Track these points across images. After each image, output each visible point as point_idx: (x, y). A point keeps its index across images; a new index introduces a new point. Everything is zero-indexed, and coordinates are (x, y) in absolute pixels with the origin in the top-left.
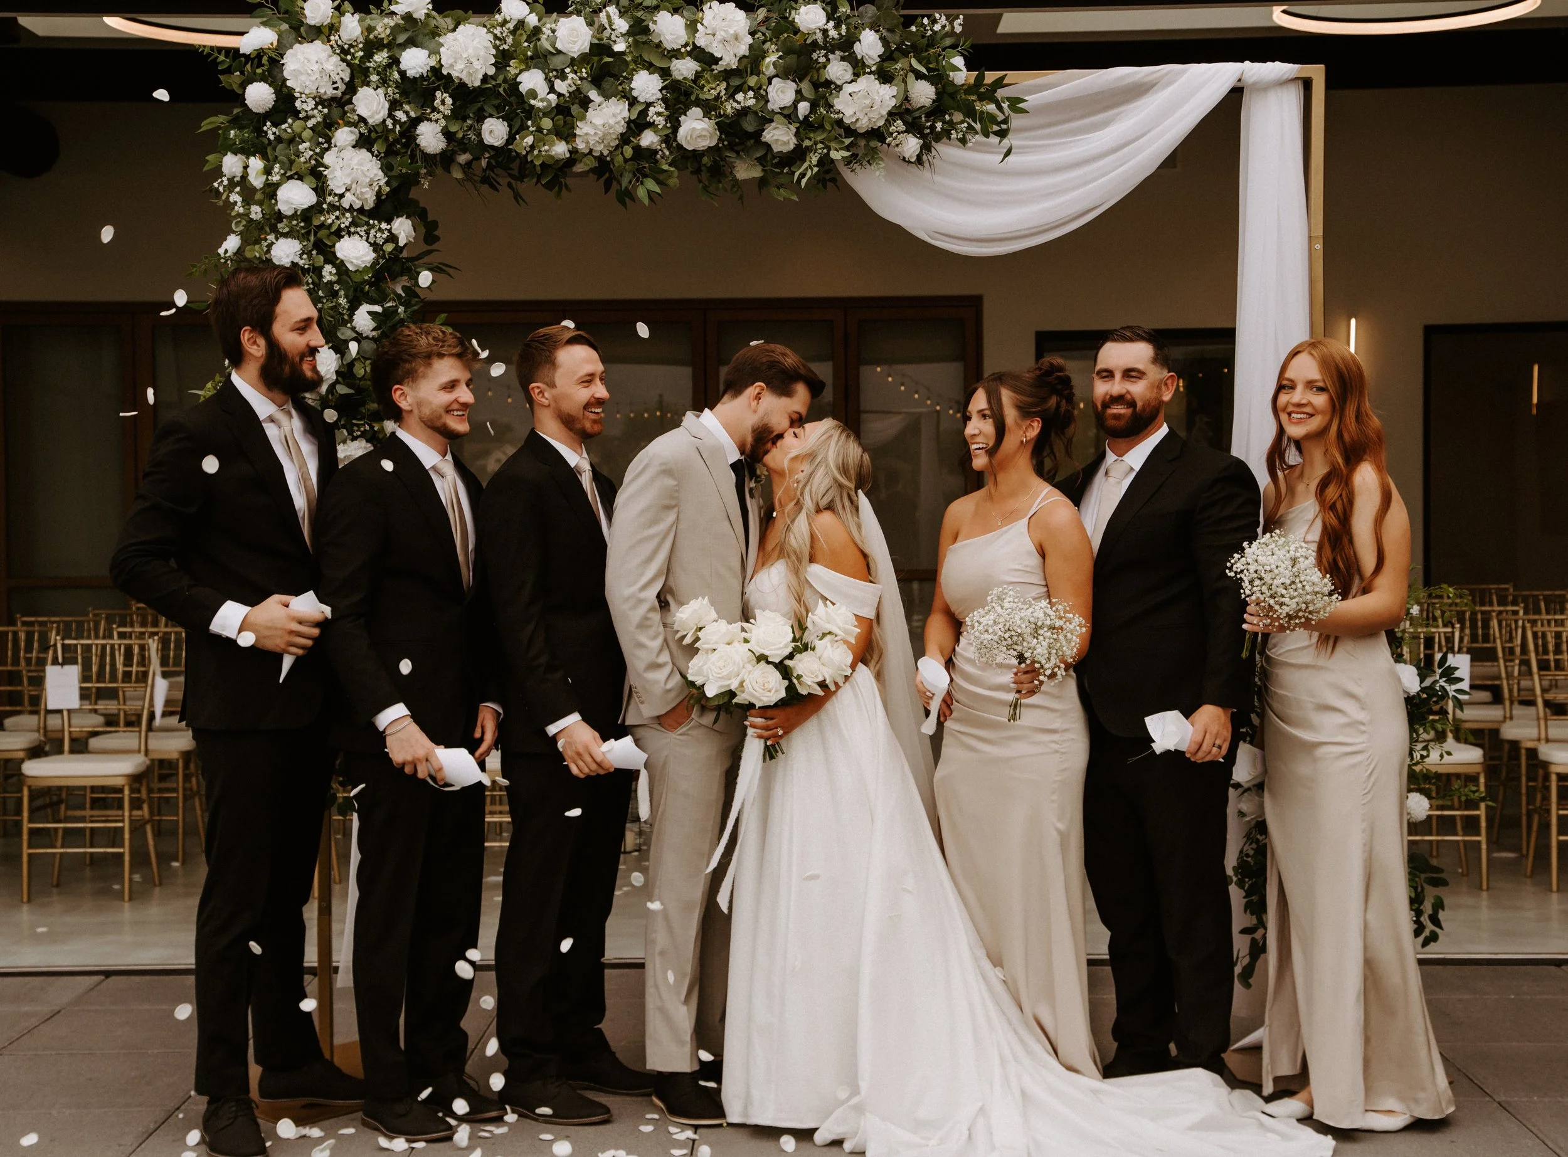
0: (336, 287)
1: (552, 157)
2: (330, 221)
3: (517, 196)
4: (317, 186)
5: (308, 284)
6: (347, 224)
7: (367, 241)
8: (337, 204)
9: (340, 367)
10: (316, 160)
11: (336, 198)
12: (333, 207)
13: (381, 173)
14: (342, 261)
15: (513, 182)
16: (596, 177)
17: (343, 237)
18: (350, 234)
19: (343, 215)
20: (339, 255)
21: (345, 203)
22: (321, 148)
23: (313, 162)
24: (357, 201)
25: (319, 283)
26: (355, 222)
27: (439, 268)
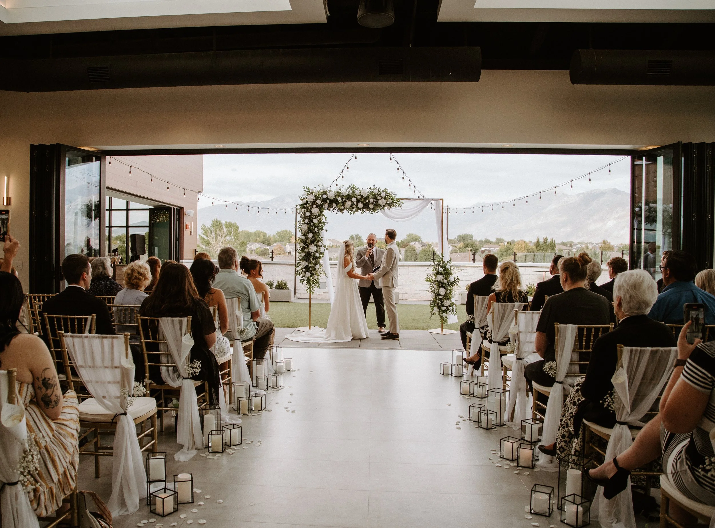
1: (342, 208)
2: (312, 217)
3: (337, 213)
4: (311, 212)
8: (313, 215)
9: (313, 236)
10: (310, 209)
13: (319, 211)
16: (347, 211)
24: (316, 214)
25: (311, 225)
26: (316, 217)
27: (327, 223)
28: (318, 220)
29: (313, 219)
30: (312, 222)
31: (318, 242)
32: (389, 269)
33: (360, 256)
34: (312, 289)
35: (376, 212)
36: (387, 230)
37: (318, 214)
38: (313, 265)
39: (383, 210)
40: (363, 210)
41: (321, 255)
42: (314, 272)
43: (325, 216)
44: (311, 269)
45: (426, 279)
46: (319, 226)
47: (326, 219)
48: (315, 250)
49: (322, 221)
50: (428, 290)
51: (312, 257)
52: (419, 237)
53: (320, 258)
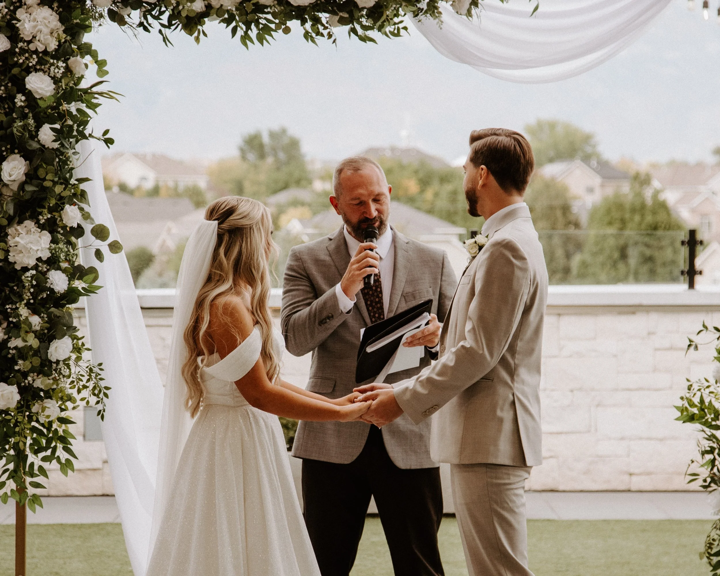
0: (27, 110)
1: (193, 10)
2: (21, 61)
3: (165, 39)
4: (12, 34)
5: (5, 109)
6: (34, 63)
7: (49, 75)
8: (26, 48)
9: (29, 171)
10: (10, 15)
11: (26, 44)
12: (23, 51)
13: (59, 24)
14: (30, 91)
15: (163, 29)
16: (226, 25)
17: (31, 72)
18: (36, 71)
19: (31, 56)
20: (27, 86)
21: (32, 47)
22: (14, 7)
23: (8, 17)
24: (41, 46)
25: (13, 107)
26: (41, 62)
27: (108, 95)
28: (56, 81)
29: (28, 71)
30: (22, 89)
31: (59, 208)
32: (493, 362)
33: (304, 286)
34: (28, 479)
35: (388, 29)
36: (474, 139)
37: (53, 45)
38: (33, 341)
39: (428, 20)
40: (316, 21)
41: (79, 284)
42: (40, 382)
43: (94, 55)
44: (21, 365)
45: (682, 410)
46: (62, 116)
47: (102, 71)
48: (46, 255)
49: (84, 85)
50: (695, 468)
51: (27, 296)
52: (587, 138)
53: (74, 301)
